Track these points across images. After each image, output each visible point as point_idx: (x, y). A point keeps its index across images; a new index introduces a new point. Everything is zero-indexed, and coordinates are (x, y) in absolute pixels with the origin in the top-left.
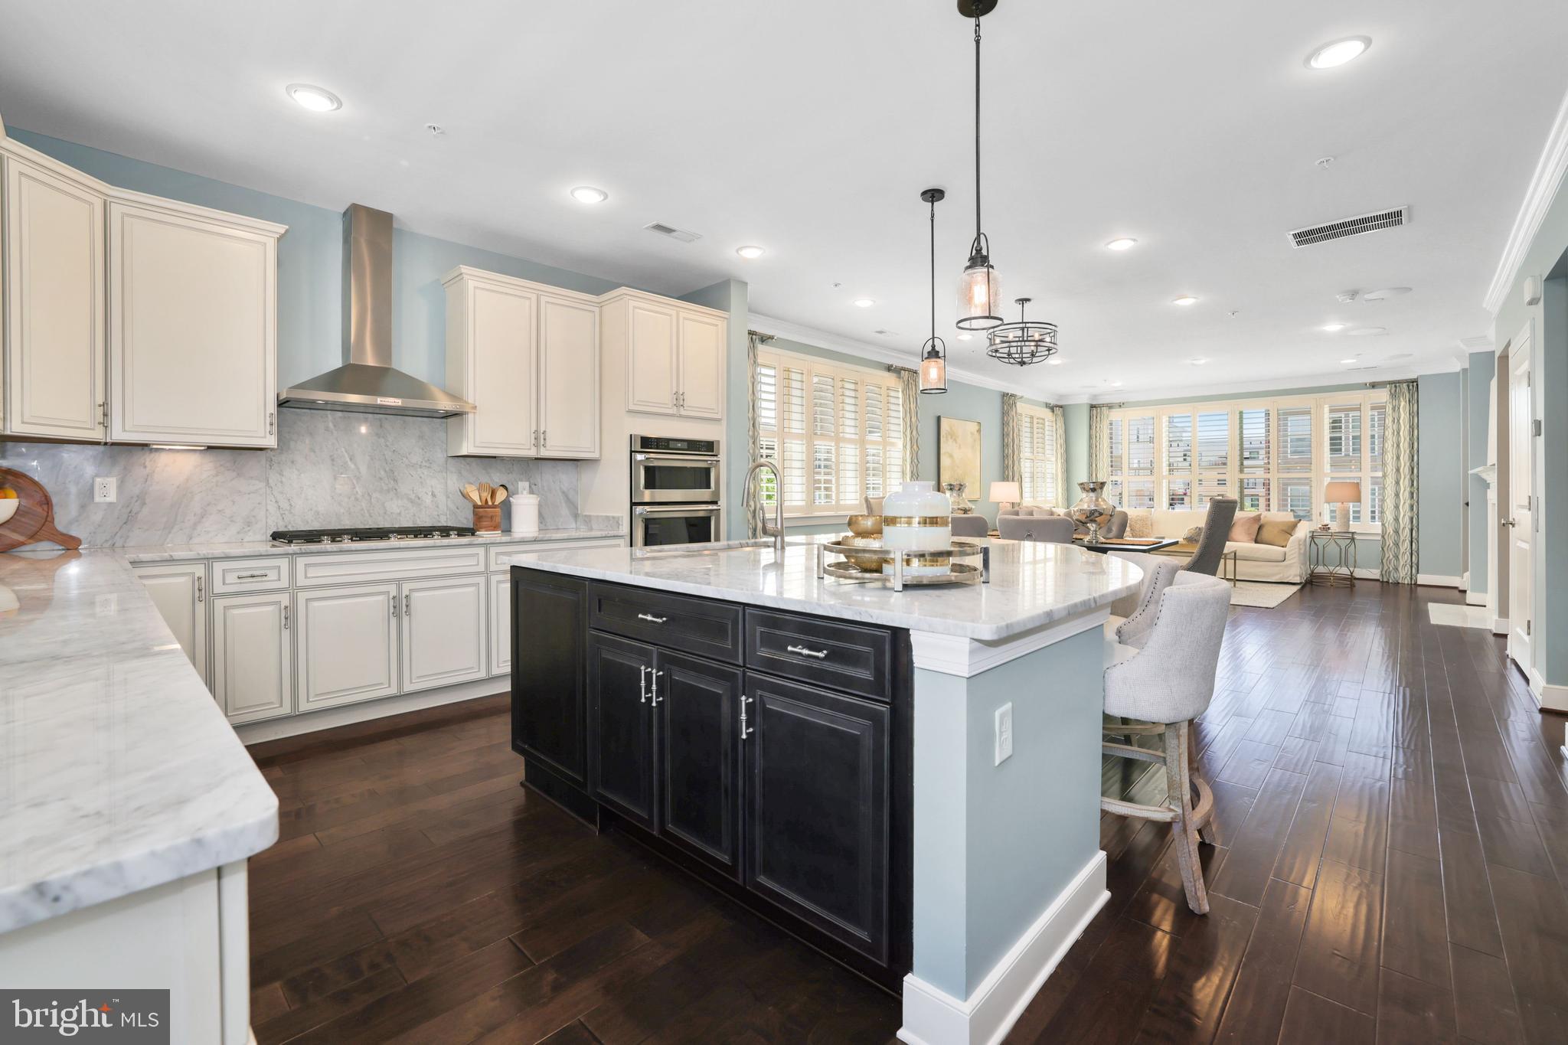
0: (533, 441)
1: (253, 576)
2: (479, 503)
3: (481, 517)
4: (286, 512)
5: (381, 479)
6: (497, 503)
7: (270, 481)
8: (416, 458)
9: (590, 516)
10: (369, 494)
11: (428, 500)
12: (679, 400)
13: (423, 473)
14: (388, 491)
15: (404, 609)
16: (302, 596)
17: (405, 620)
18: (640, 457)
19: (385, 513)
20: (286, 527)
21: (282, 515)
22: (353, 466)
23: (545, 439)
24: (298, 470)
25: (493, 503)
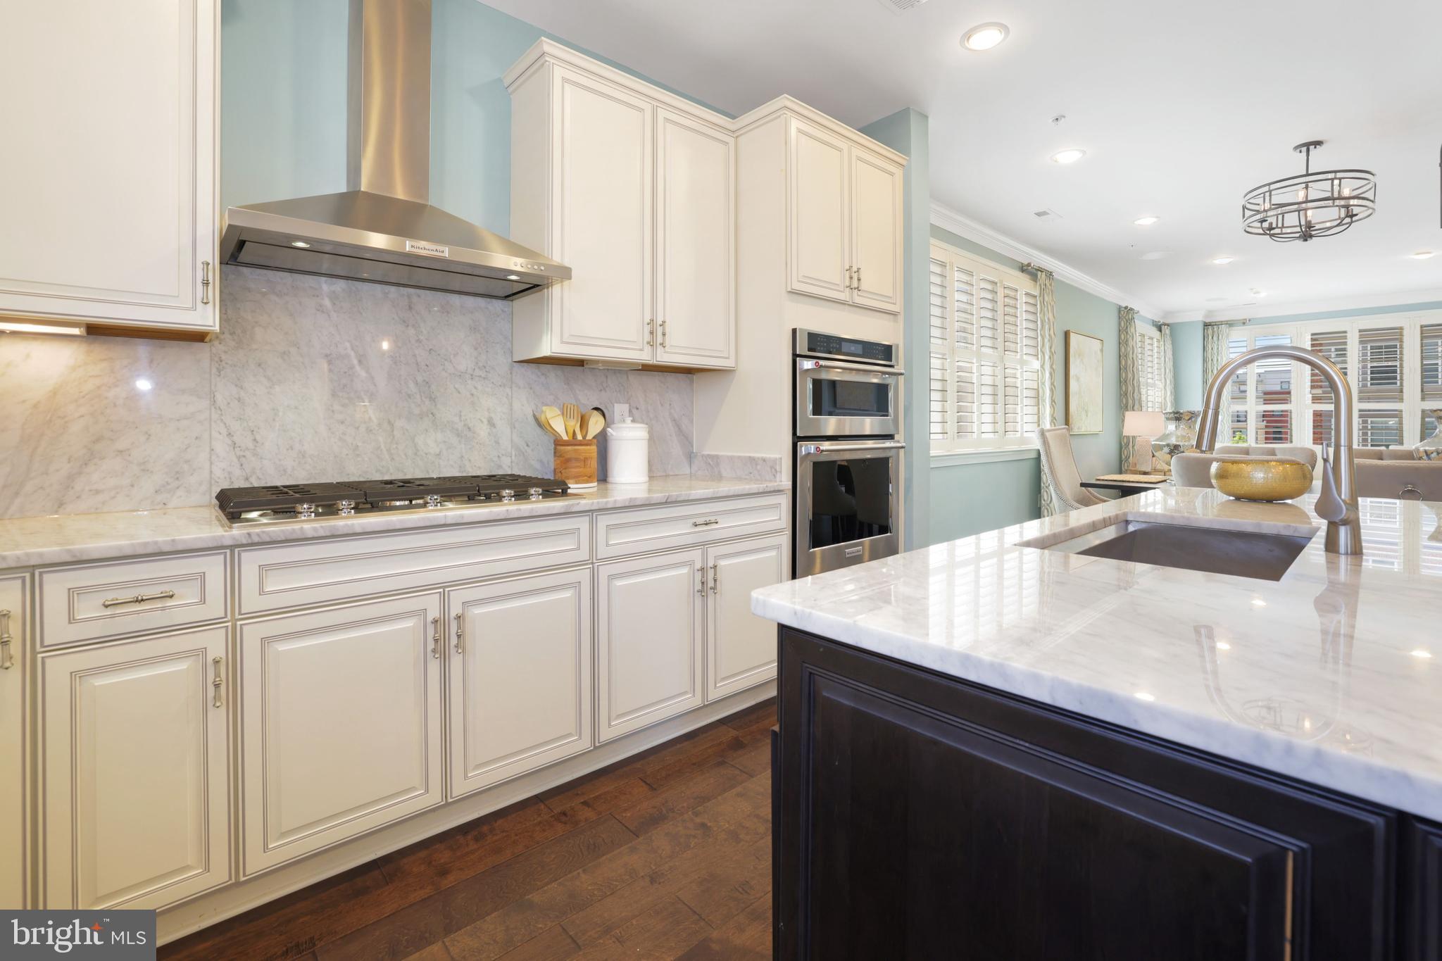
0: (647, 337)
1: (139, 601)
2: (565, 437)
3: (568, 460)
4: (248, 454)
5: (409, 396)
6: (590, 437)
7: (219, 397)
8: (464, 364)
9: (717, 457)
10: (389, 422)
11: (483, 431)
12: (854, 277)
13: (476, 388)
14: (421, 416)
15: (454, 641)
16: (252, 634)
17: (456, 662)
18: (808, 364)
19: (416, 454)
20: (247, 479)
21: (239, 458)
22: (363, 374)
23: (664, 334)
24: (269, 379)
25: (584, 437)
